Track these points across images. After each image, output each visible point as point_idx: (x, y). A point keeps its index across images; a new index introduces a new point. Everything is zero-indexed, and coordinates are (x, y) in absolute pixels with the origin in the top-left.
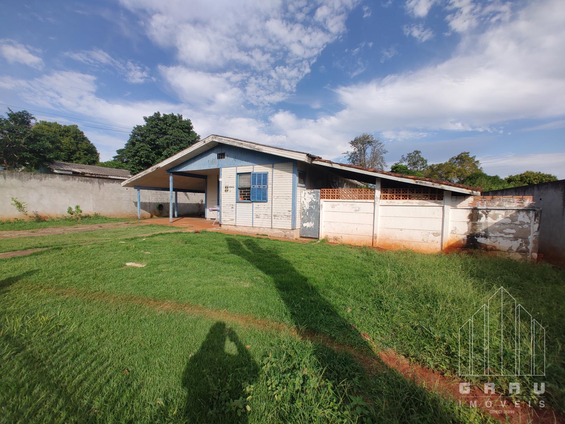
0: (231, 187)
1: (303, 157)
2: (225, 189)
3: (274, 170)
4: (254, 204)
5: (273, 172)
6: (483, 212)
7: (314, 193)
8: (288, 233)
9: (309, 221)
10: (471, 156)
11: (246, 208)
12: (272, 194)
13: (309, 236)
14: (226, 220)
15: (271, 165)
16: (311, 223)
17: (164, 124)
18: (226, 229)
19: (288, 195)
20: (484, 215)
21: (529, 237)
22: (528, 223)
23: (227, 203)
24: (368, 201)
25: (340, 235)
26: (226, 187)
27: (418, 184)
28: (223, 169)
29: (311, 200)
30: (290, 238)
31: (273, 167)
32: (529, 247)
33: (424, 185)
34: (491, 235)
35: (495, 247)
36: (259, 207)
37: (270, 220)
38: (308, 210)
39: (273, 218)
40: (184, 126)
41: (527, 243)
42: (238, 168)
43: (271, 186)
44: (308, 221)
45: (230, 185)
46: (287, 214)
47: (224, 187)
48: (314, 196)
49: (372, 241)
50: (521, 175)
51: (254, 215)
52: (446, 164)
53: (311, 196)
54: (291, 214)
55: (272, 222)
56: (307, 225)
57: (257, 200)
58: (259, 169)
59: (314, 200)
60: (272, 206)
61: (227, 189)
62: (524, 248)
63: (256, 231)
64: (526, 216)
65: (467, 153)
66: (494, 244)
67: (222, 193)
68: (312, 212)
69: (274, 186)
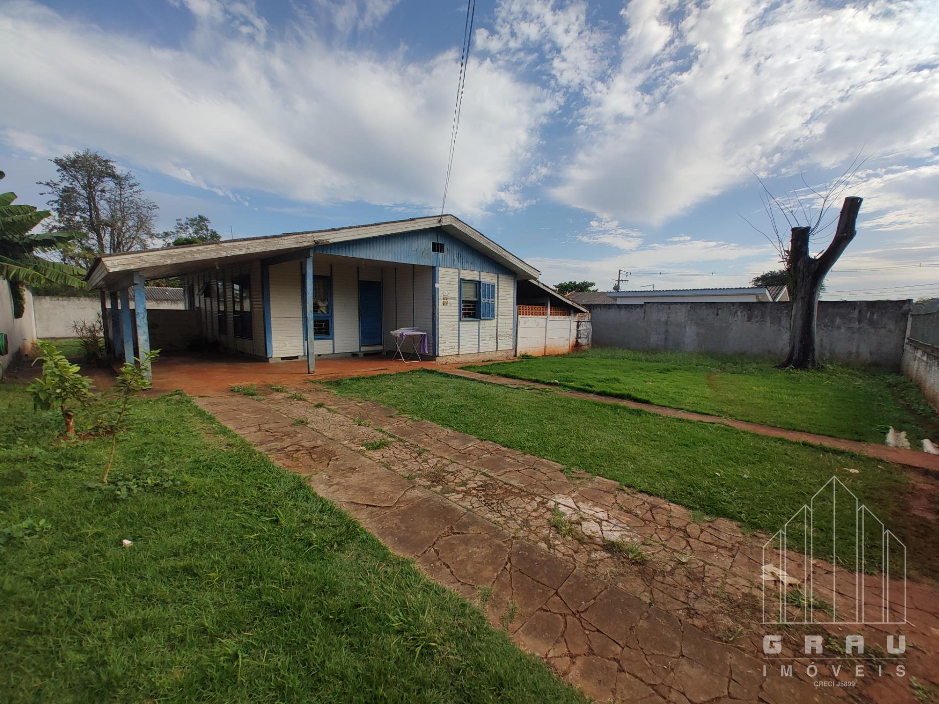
0: (452, 299)
2: (443, 301)
4: (481, 322)
5: (498, 283)
8: (510, 353)
11: (470, 327)
12: (498, 311)
14: (445, 348)
15: (496, 276)
18: (444, 363)
19: (510, 312)
20: (580, 325)
21: (590, 336)
22: (589, 328)
23: (446, 323)
25: (529, 349)
26: (444, 298)
28: (440, 269)
30: (511, 358)
31: (498, 278)
35: (582, 344)
36: (487, 326)
37: (496, 341)
39: (498, 338)
41: (589, 339)
42: (462, 271)
45: (450, 296)
46: (509, 333)
47: (442, 298)
51: (481, 337)
54: (512, 332)
57: (488, 318)
58: (487, 278)
60: (497, 324)
61: (445, 301)
62: (588, 342)
63: (482, 357)
67: (440, 308)
69: (499, 301)
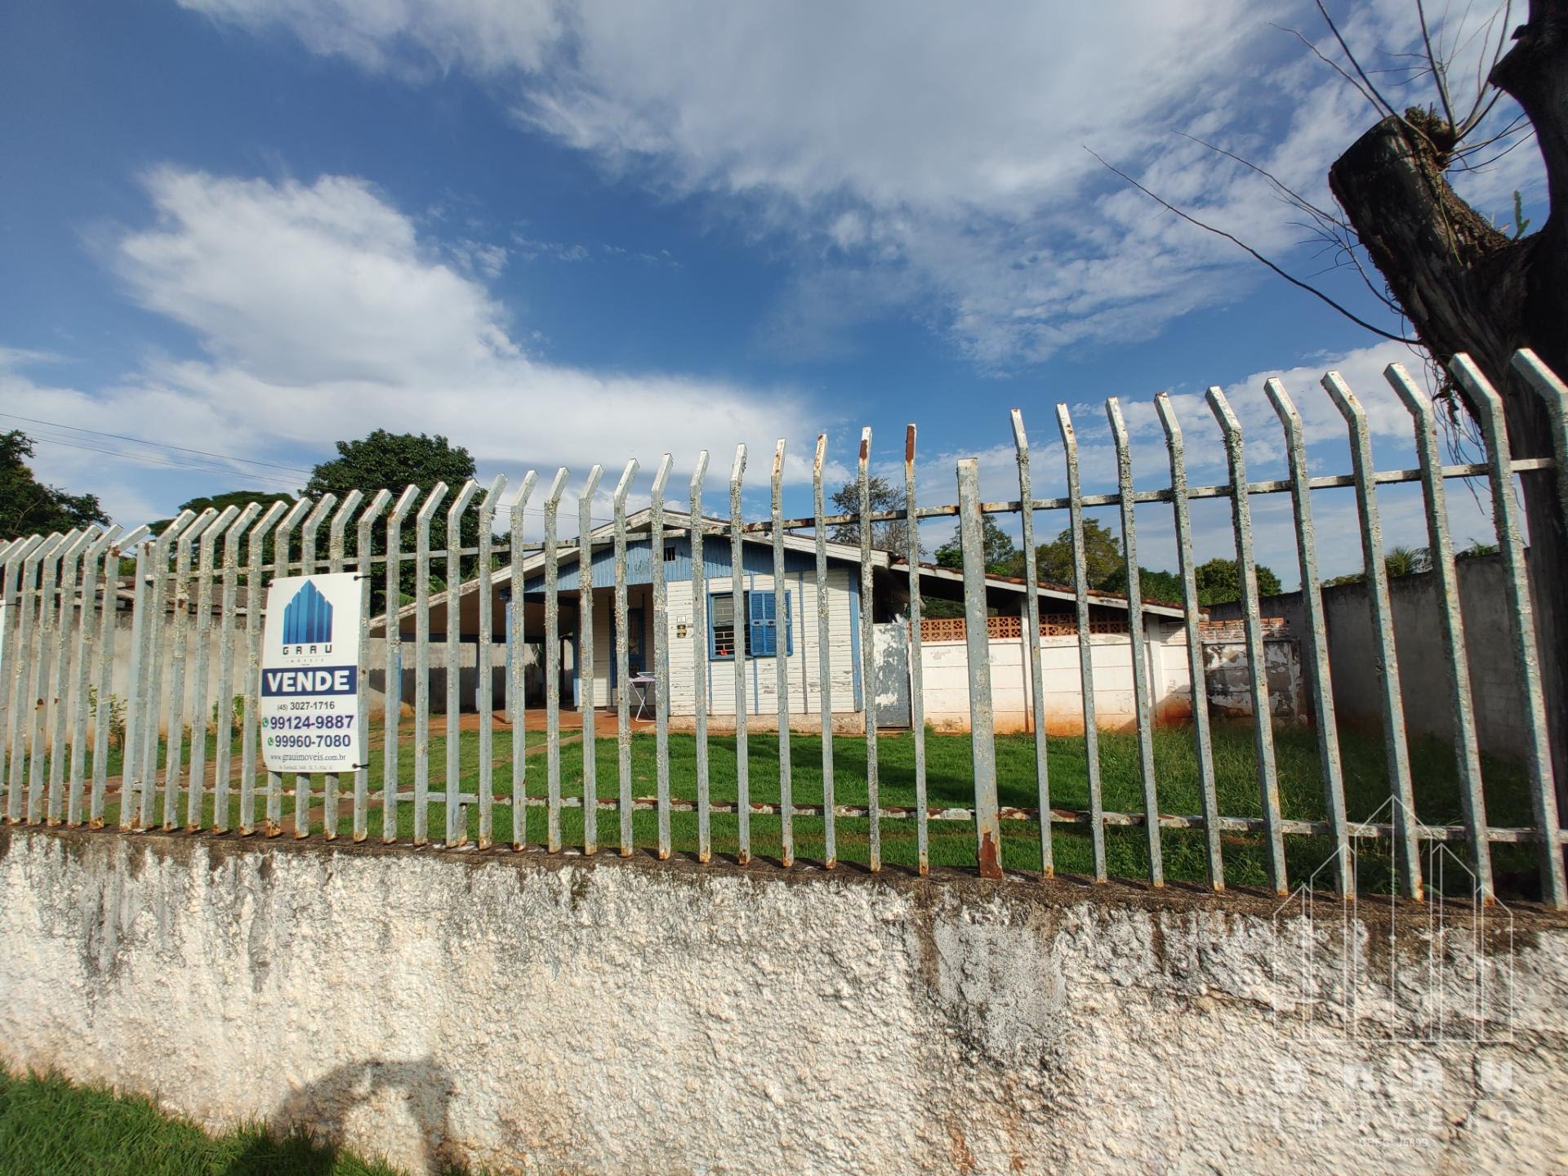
1: (881, 558)
2: (677, 631)
3: (805, 585)
4: (759, 661)
5: (801, 588)
6: (1213, 649)
7: (893, 629)
8: (847, 720)
9: (885, 691)
10: (1101, 529)
12: (803, 637)
13: (888, 724)
14: (683, 703)
15: (797, 575)
16: (890, 694)
17: (399, 461)
18: (684, 726)
19: (841, 638)
20: (1216, 655)
21: (1290, 688)
22: (1283, 664)
23: (685, 665)
24: (1010, 640)
25: (958, 715)
26: (679, 627)
27: (1105, 604)
28: (670, 584)
29: (886, 646)
30: (852, 730)
31: (801, 579)
32: (1292, 705)
33: (1114, 605)
34: (1232, 689)
35: (1241, 710)
36: (772, 669)
37: (802, 695)
38: (881, 668)
39: (808, 690)
40: (453, 466)
41: (1289, 698)
42: (711, 582)
43: (799, 619)
44: (883, 692)
45: (690, 622)
46: (842, 679)
47: (675, 627)
48: (893, 637)
49: (1024, 721)
50: (1204, 568)
51: (759, 687)
52: (1055, 544)
53: (887, 637)
54: (851, 679)
55: (805, 699)
56: (884, 700)
57: (767, 653)
58: (766, 583)
59: (895, 645)
60: (804, 663)
61: (682, 631)
62: (1285, 707)
63: (766, 723)
64: (1279, 652)
65: (1094, 522)
66: (1239, 706)
67: (671, 641)
68: (891, 672)
69: (805, 620)
